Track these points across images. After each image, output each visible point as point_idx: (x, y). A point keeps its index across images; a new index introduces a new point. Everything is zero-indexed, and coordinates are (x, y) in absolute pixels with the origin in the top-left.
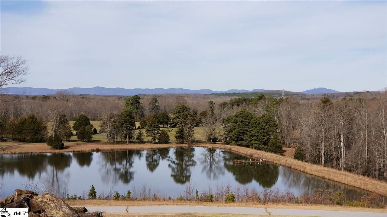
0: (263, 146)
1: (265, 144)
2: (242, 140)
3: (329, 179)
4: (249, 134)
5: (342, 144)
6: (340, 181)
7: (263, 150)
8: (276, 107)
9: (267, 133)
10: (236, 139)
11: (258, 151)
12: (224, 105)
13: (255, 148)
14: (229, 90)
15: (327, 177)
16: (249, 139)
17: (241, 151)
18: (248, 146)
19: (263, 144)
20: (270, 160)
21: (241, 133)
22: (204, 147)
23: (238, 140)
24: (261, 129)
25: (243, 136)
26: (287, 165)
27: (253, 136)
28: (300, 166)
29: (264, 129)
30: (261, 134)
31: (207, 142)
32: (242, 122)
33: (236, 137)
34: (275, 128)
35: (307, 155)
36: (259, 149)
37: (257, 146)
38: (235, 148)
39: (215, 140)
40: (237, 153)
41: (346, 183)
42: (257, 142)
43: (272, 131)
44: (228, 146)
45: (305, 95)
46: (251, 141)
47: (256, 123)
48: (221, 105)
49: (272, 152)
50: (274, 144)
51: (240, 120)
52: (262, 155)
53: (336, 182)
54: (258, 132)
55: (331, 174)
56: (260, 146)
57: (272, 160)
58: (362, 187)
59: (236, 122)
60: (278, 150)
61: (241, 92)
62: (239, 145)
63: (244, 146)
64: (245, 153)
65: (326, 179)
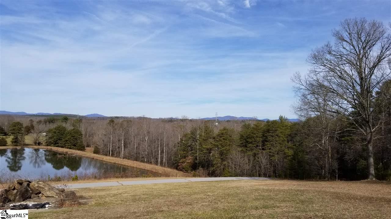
0: (73, 146)
1: (75, 145)
2: (58, 144)
3: (118, 164)
4: (63, 140)
5: (122, 145)
6: (125, 164)
7: (73, 149)
8: (79, 124)
9: (76, 139)
10: (54, 143)
11: (70, 150)
12: (40, 122)
13: (68, 148)
14: (38, 113)
15: (117, 163)
16: (64, 143)
17: (59, 150)
18: (62, 147)
19: (73, 145)
20: (80, 155)
21: (58, 139)
22: (32, 148)
23: (56, 144)
24: (72, 137)
25: (59, 141)
26: (91, 157)
27: (67, 141)
28: (100, 158)
29: (74, 137)
30: (72, 140)
31: (34, 145)
32: (59, 132)
33: (54, 142)
34: (81, 136)
35: (101, 151)
36: (70, 148)
37: (69, 147)
38: (55, 149)
39: (39, 144)
40: (56, 151)
41: (129, 165)
42: (69, 144)
43: (79, 138)
44: (49, 147)
45: (87, 117)
46: (64, 144)
47: (69, 133)
48: (38, 122)
49: (79, 150)
50: (80, 145)
51: (58, 131)
52: (74, 152)
53: (123, 165)
54: (71, 139)
55: (119, 161)
56: (71, 147)
57: (81, 155)
58: (138, 167)
59: (55, 133)
60: (82, 148)
61: (47, 114)
62: (56, 147)
63: (59, 147)
64: (62, 151)
65: (116, 164)
